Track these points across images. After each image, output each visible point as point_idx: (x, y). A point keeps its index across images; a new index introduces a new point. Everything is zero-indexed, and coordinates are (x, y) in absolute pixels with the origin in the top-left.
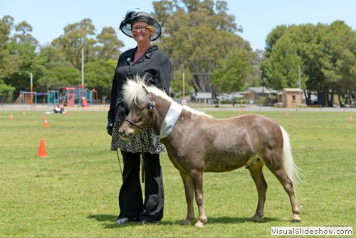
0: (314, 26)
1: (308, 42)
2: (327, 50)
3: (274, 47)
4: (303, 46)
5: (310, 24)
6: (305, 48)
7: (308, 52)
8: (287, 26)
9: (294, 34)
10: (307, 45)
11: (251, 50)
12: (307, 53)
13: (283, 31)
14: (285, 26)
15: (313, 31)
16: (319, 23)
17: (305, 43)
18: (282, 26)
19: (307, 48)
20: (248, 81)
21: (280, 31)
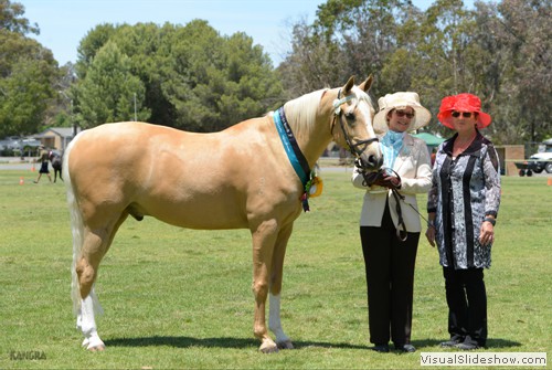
0: (159, 27)
1: (148, 54)
2: (180, 67)
3: (94, 62)
4: (141, 61)
8: (115, 27)
9: (126, 39)
10: (147, 59)
11: (56, 63)
12: (148, 72)
13: (107, 33)
14: (111, 26)
16: (167, 23)
17: (143, 55)
19: (148, 64)
20: (52, 115)
21: (103, 34)
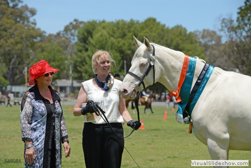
0: (127, 23)
4: (119, 42)
5: (122, 21)
6: (121, 44)
7: (125, 48)
8: (98, 22)
10: (122, 41)
12: (123, 49)
13: (94, 26)
14: (96, 22)
15: (126, 27)
16: (132, 20)
17: (120, 39)
18: (93, 21)
19: (124, 44)
21: (92, 27)
